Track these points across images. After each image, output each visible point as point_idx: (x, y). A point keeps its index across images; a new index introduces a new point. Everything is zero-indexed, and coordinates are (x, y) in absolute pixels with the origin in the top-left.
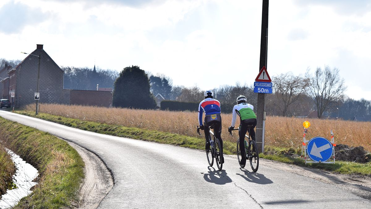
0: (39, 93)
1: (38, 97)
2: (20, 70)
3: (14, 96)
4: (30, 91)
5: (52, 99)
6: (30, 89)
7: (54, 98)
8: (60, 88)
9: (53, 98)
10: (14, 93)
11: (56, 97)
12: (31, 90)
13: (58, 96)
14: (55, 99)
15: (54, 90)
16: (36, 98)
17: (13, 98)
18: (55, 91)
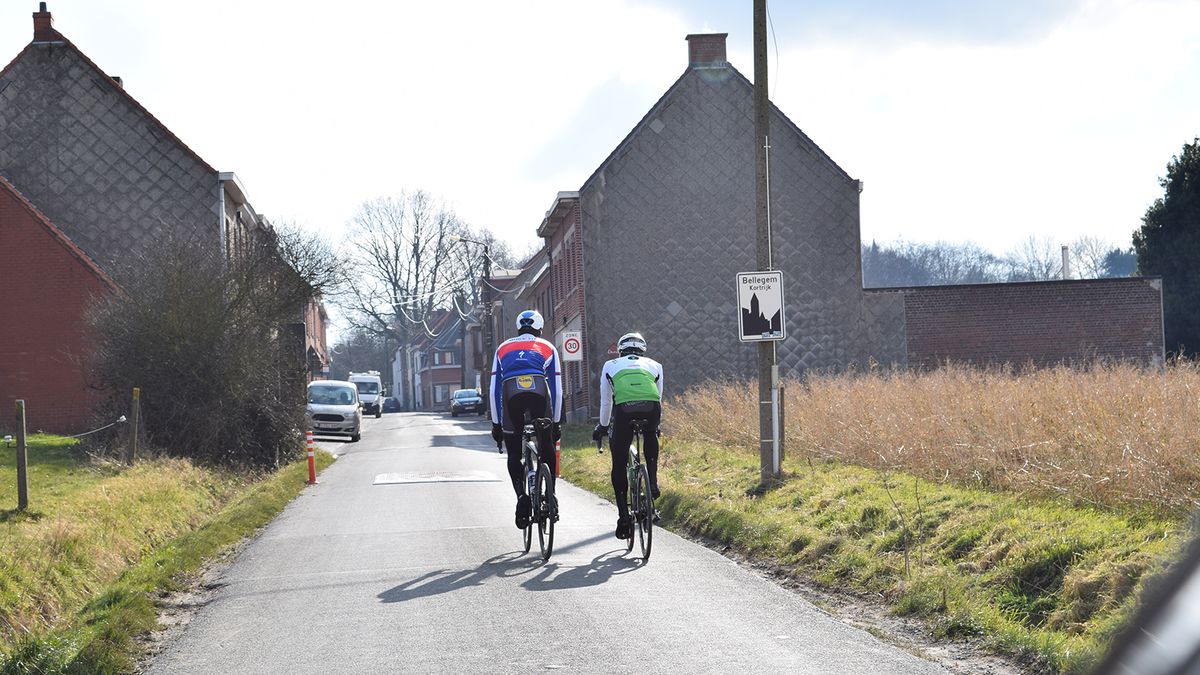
0: (777, 275)
1: (767, 312)
2: (601, 197)
3: (578, 356)
4: (668, 318)
5: (800, 353)
6: (666, 303)
7: (813, 347)
8: (841, 280)
9: (808, 344)
10: (578, 336)
11: (827, 341)
12: (674, 308)
13: (835, 332)
14: (817, 351)
15: (808, 299)
16: (754, 321)
17: (577, 362)
18: (817, 302)
